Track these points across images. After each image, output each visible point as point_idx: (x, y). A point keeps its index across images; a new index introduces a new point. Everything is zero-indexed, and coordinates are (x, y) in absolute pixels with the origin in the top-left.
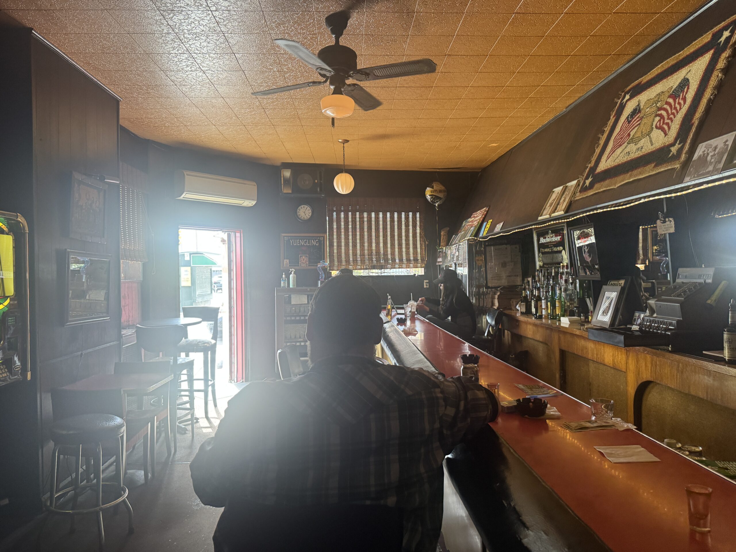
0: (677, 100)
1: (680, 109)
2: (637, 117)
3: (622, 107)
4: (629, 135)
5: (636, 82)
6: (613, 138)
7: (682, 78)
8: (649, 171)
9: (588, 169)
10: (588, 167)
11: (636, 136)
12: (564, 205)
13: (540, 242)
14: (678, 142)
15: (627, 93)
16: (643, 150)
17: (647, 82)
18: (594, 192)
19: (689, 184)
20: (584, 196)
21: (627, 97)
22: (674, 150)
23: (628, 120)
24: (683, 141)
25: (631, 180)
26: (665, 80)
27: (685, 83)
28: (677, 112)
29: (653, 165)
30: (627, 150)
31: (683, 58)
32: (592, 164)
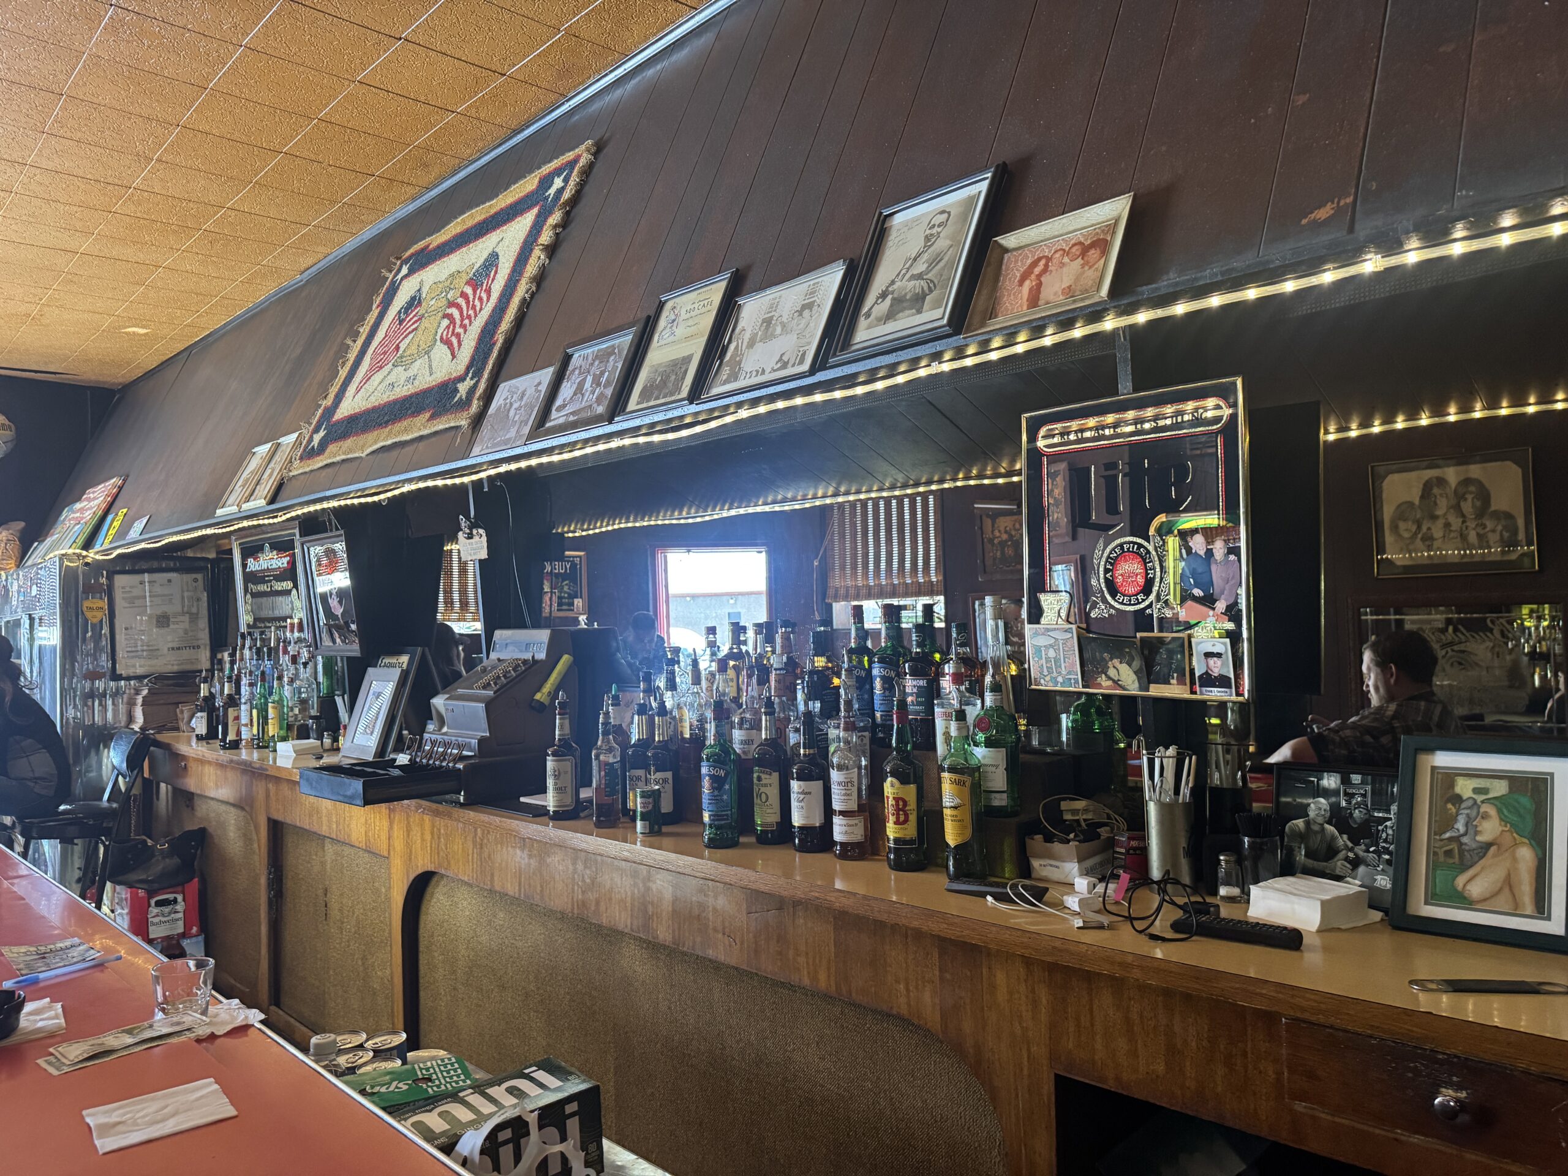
0: (478, 292)
1: (481, 309)
2: (414, 313)
3: (394, 290)
4: (397, 348)
5: (421, 244)
6: (372, 351)
7: (490, 250)
8: (419, 426)
9: (320, 411)
10: (321, 405)
11: (408, 353)
13: (248, 570)
14: (470, 375)
15: (406, 262)
16: (416, 383)
17: (438, 247)
18: (325, 462)
19: (479, 460)
20: (307, 469)
21: (405, 270)
22: (463, 388)
23: (399, 317)
24: (478, 374)
25: (389, 442)
26: (464, 249)
27: (492, 261)
28: (476, 316)
29: (428, 415)
30: (392, 378)
31: (496, 214)
32: (328, 402)
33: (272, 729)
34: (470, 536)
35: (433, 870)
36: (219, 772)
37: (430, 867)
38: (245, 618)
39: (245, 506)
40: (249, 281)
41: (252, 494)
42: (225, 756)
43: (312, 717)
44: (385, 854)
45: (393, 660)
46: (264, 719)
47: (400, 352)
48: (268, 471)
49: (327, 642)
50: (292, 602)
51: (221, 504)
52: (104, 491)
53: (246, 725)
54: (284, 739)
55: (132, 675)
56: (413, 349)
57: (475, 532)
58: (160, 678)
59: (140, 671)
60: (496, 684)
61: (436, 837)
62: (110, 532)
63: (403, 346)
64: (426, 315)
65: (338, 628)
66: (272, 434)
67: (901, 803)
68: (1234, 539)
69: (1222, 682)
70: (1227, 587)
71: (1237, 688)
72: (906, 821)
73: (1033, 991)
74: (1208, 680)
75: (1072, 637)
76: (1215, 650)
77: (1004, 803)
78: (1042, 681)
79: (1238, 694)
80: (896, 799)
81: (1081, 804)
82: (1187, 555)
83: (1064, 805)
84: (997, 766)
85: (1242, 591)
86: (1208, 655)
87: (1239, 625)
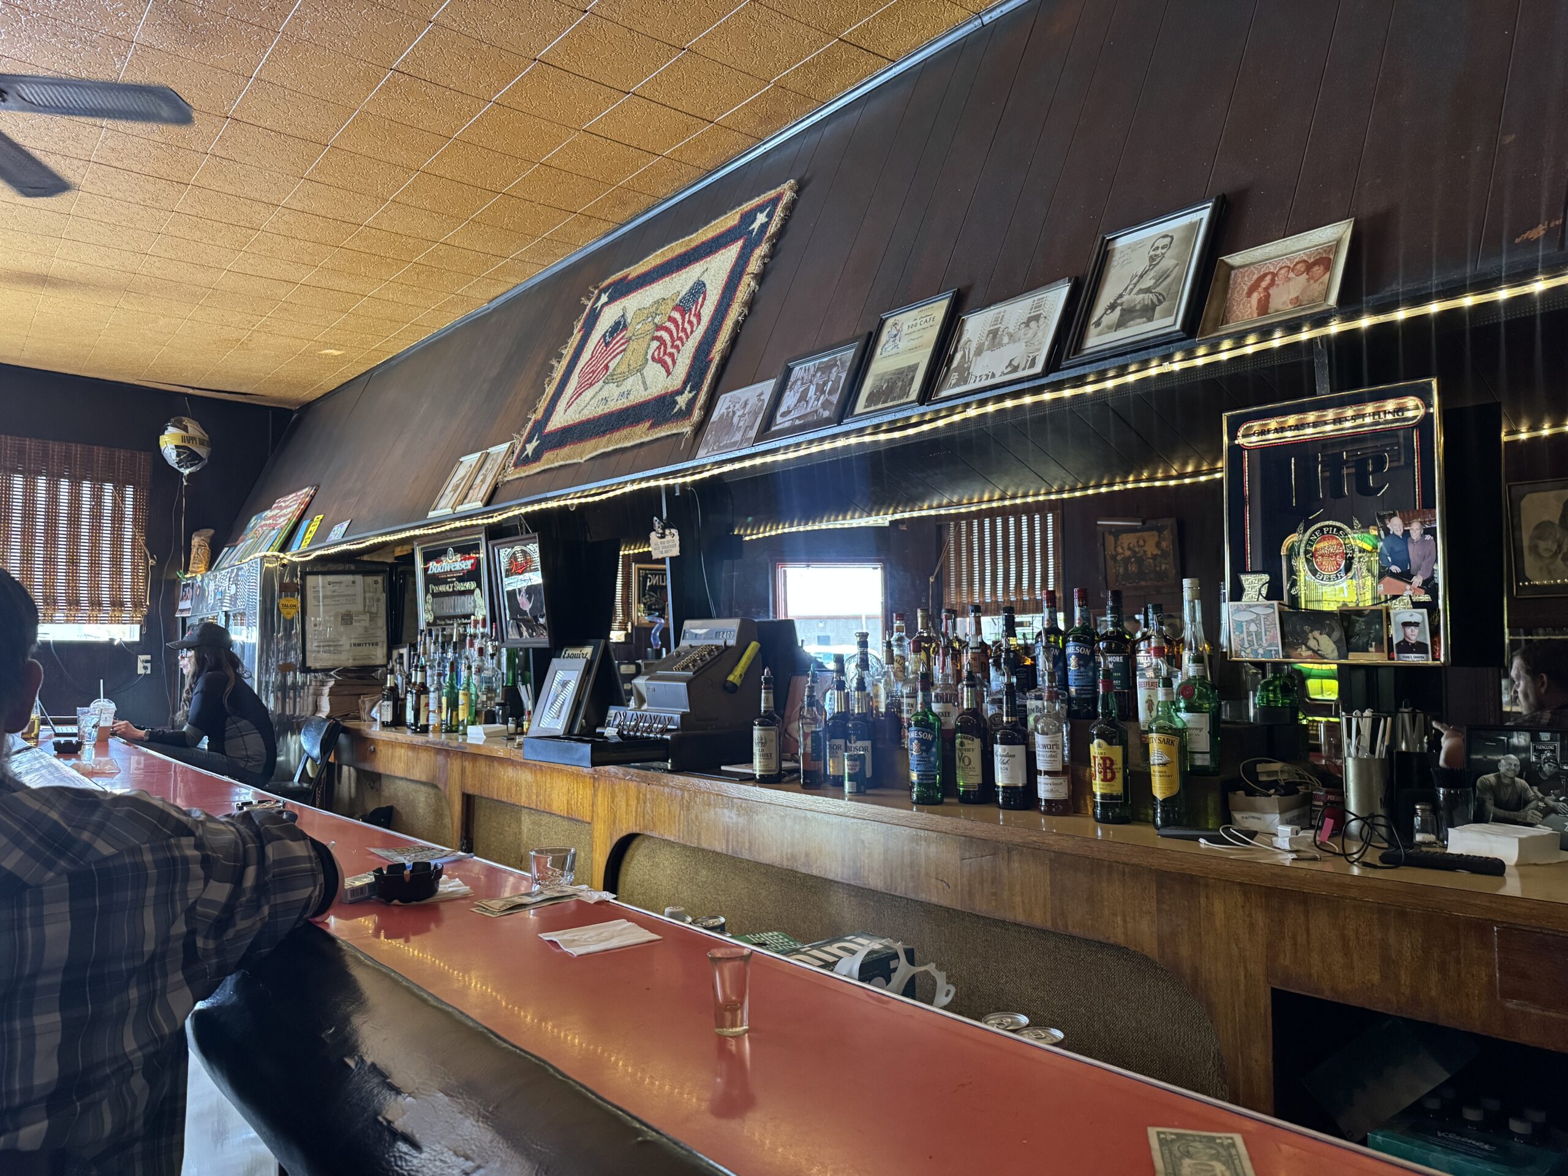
0: (687, 316)
1: (692, 332)
2: (620, 336)
3: (594, 317)
4: (607, 367)
5: (619, 275)
6: (579, 371)
7: (695, 279)
8: (640, 434)
9: (530, 424)
10: (530, 419)
11: (619, 371)
12: (482, 491)
13: (429, 572)
14: (688, 389)
15: (604, 290)
16: (631, 397)
17: (639, 277)
18: (543, 468)
19: (705, 461)
20: (523, 475)
21: (604, 298)
22: (682, 401)
23: (605, 340)
24: (696, 387)
25: (610, 449)
26: (667, 279)
27: (698, 290)
28: (687, 337)
29: (647, 424)
30: (604, 393)
31: (697, 247)
32: (539, 414)
33: (463, 714)
34: (663, 536)
35: (638, 832)
36: (410, 754)
37: (635, 830)
38: (424, 617)
39: (459, 509)
40: (440, 309)
41: (466, 497)
42: (419, 739)
43: (498, 704)
44: (588, 819)
45: (576, 651)
46: (453, 705)
47: (610, 370)
48: (480, 477)
49: (513, 634)
50: (474, 601)
51: (433, 507)
52: (296, 500)
53: (434, 712)
54: (473, 723)
55: (319, 667)
56: (623, 368)
57: (667, 532)
58: (344, 671)
59: (327, 664)
60: (694, 666)
61: (641, 801)
62: (307, 536)
63: (612, 365)
64: (633, 338)
65: (527, 623)
66: (480, 444)
67: (1108, 762)
68: (1430, 521)
69: (1420, 648)
70: (1424, 564)
71: (1433, 653)
72: (1113, 778)
73: (1250, 915)
74: (1406, 647)
75: (1274, 612)
76: (1412, 620)
77: (1207, 763)
78: (1243, 654)
79: (1434, 659)
80: (1104, 759)
81: (1277, 766)
82: (1385, 535)
83: (1260, 768)
84: (1201, 729)
85: (1440, 568)
86: (1406, 624)
87: (1435, 597)
